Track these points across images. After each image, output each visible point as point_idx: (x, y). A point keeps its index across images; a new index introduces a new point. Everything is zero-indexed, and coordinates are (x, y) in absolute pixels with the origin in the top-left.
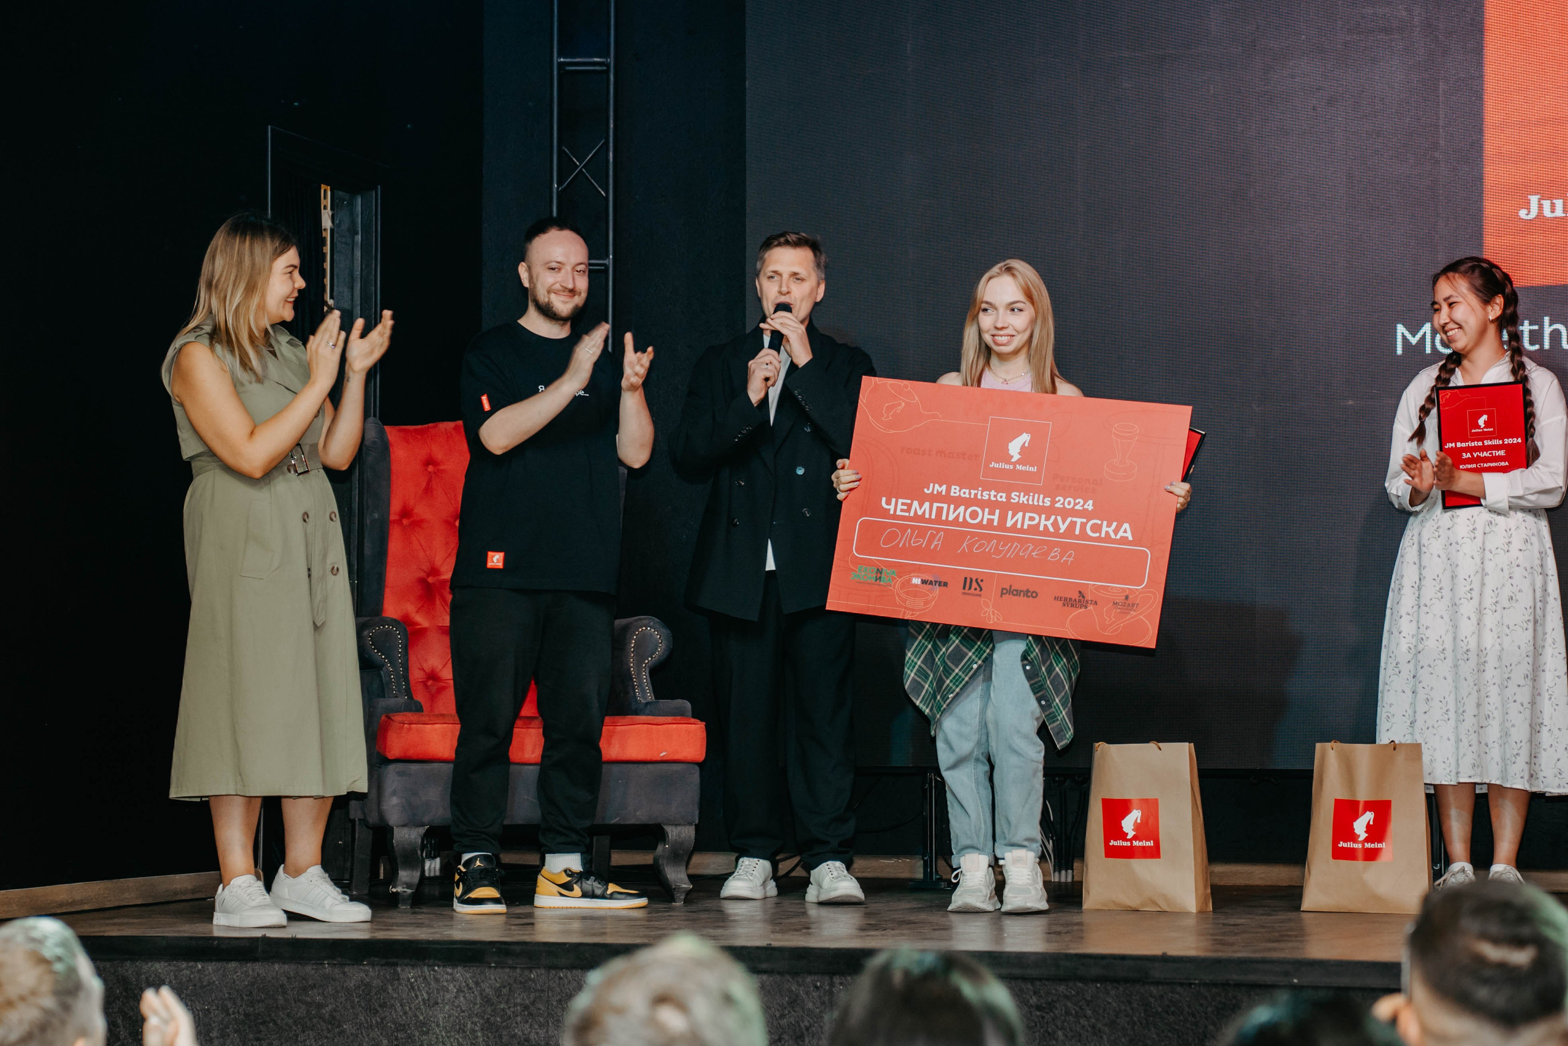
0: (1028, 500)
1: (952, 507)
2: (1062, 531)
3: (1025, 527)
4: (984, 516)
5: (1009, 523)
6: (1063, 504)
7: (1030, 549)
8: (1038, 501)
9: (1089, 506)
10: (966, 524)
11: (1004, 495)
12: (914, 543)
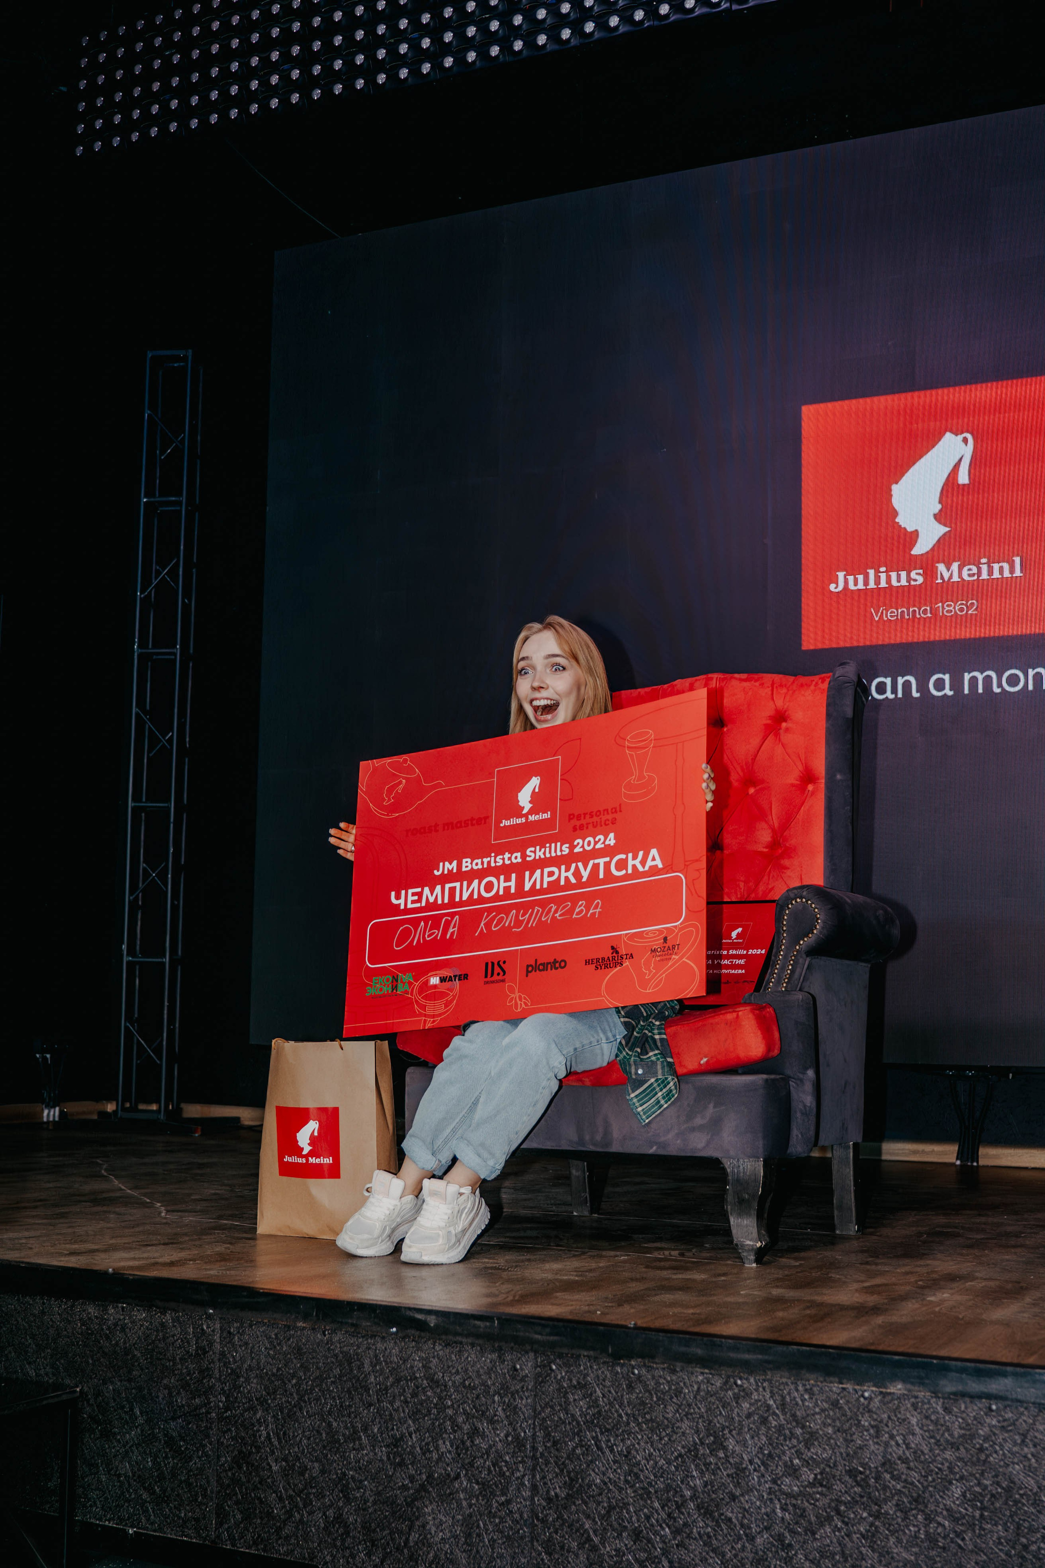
0: (544, 853)
1: (465, 883)
2: (584, 880)
3: (545, 886)
4: (500, 885)
5: (527, 886)
6: (583, 846)
7: (553, 910)
8: (556, 851)
9: (611, 840)
10: (481, 900)
11: (519, 855)
12: (429, 936)
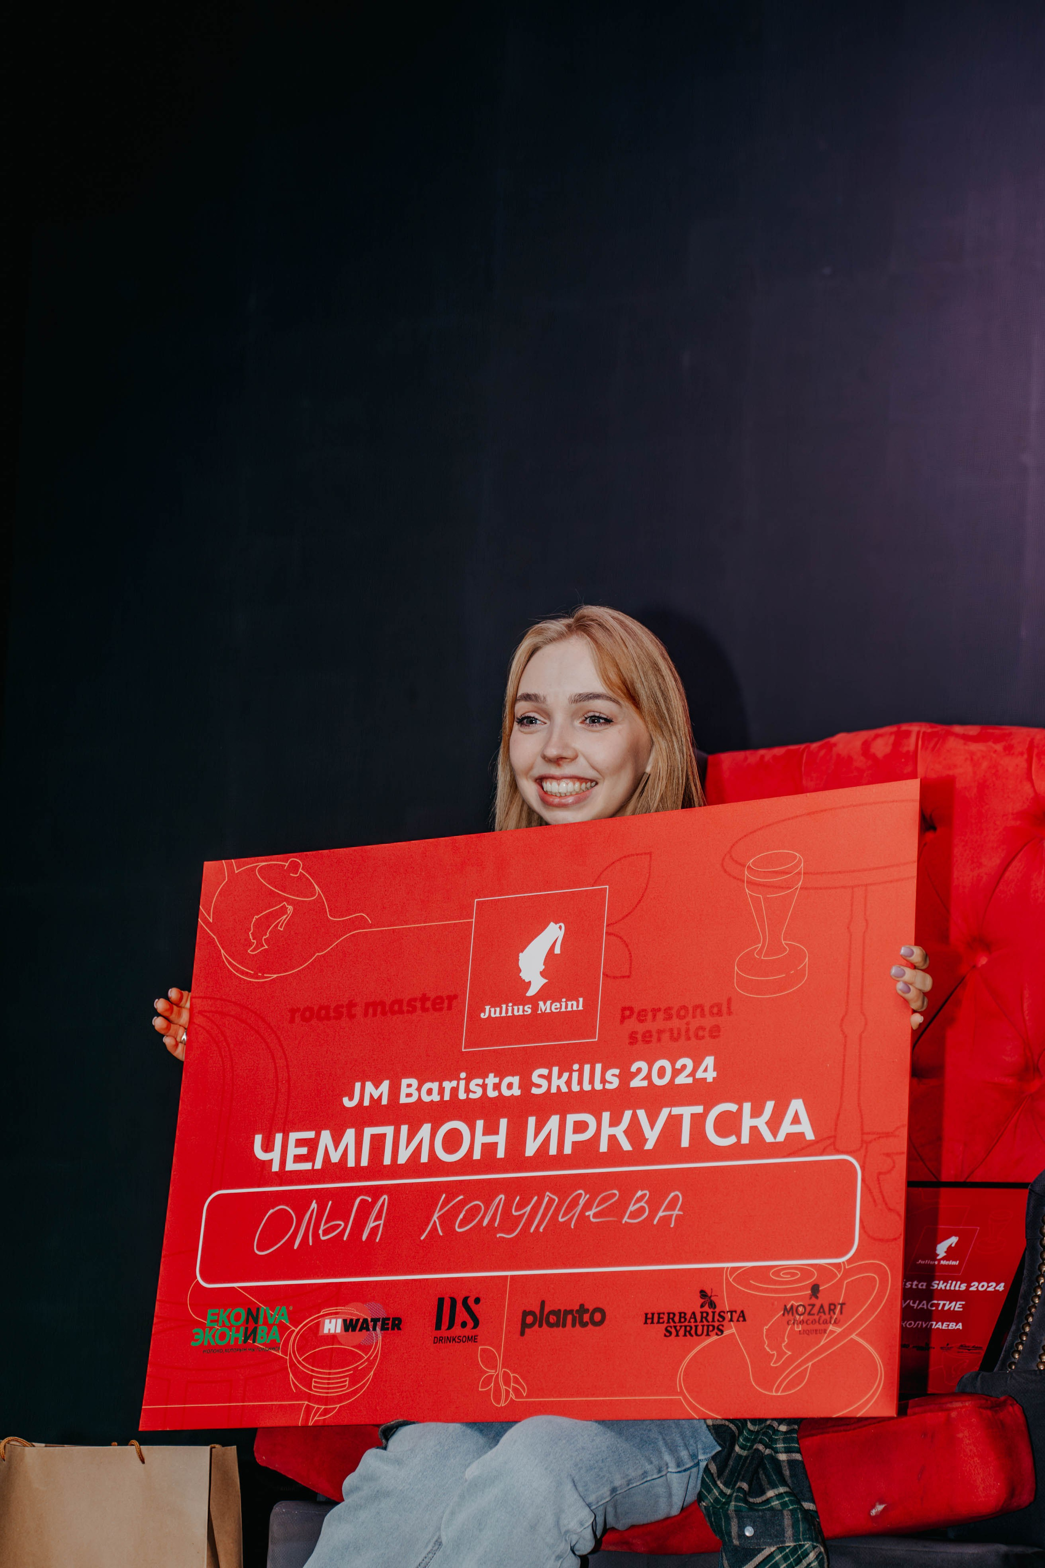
0: (568, 1083)
1: (404, 1129)
2: (649, 1146)
3: (568, 1150)
4: (475, 1139)
5: (531, 1148)
6: (648, 1077)
7: (582, 1202)
8: (592, 1081)
9: (708, 1071)
10: (435, 1166)
11: (515, 1080)
12: (326, 1232)
